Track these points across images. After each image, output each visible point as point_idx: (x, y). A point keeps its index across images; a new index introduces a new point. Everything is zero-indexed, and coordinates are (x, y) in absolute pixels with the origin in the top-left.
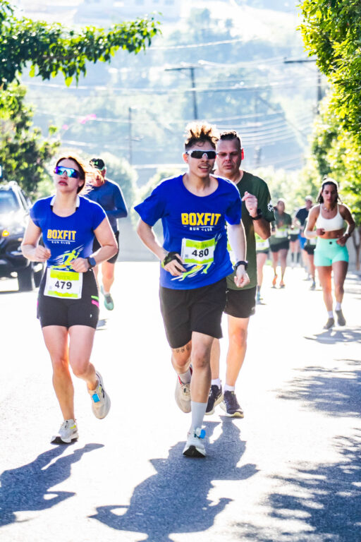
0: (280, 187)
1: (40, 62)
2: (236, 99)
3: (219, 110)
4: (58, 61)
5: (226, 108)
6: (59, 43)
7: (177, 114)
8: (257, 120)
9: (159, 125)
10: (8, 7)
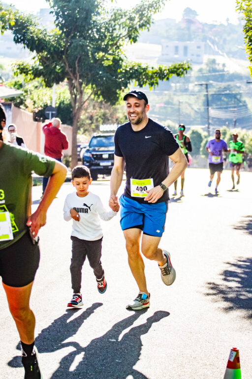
0: (243, 137)
1: (138, 80)
2: (226, 98)
3: (219, 103)
4: (147, 80)
5: (222, 102)
6: (147, 72)
7: (200, 104)
8: (235, 107)
9: (193, 109)
10: (125, 57)
